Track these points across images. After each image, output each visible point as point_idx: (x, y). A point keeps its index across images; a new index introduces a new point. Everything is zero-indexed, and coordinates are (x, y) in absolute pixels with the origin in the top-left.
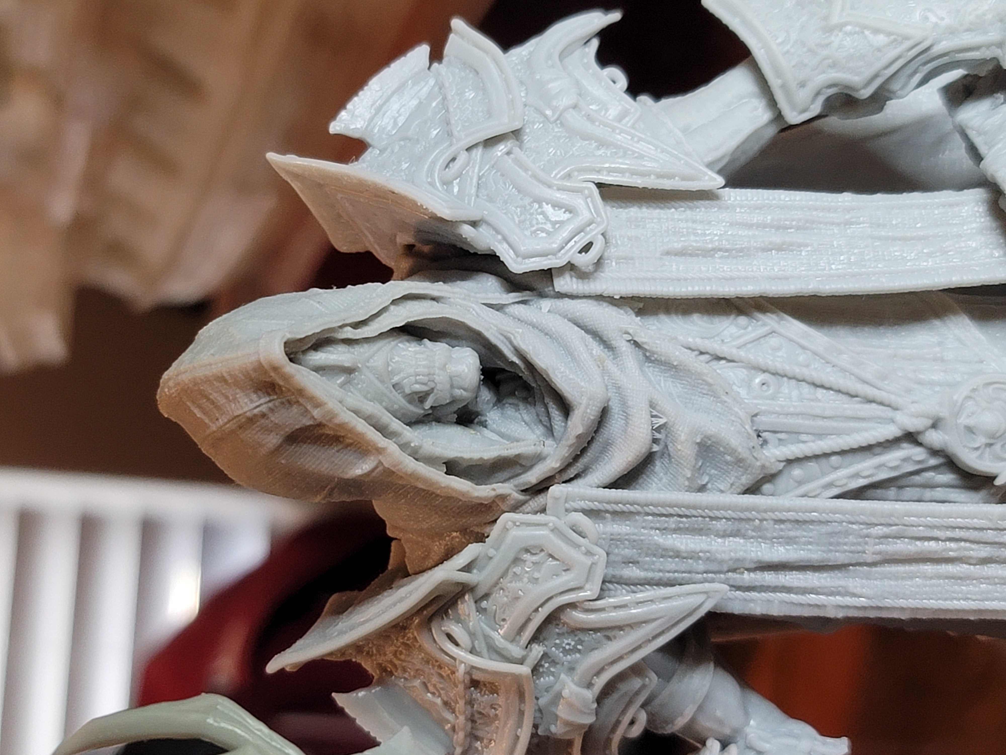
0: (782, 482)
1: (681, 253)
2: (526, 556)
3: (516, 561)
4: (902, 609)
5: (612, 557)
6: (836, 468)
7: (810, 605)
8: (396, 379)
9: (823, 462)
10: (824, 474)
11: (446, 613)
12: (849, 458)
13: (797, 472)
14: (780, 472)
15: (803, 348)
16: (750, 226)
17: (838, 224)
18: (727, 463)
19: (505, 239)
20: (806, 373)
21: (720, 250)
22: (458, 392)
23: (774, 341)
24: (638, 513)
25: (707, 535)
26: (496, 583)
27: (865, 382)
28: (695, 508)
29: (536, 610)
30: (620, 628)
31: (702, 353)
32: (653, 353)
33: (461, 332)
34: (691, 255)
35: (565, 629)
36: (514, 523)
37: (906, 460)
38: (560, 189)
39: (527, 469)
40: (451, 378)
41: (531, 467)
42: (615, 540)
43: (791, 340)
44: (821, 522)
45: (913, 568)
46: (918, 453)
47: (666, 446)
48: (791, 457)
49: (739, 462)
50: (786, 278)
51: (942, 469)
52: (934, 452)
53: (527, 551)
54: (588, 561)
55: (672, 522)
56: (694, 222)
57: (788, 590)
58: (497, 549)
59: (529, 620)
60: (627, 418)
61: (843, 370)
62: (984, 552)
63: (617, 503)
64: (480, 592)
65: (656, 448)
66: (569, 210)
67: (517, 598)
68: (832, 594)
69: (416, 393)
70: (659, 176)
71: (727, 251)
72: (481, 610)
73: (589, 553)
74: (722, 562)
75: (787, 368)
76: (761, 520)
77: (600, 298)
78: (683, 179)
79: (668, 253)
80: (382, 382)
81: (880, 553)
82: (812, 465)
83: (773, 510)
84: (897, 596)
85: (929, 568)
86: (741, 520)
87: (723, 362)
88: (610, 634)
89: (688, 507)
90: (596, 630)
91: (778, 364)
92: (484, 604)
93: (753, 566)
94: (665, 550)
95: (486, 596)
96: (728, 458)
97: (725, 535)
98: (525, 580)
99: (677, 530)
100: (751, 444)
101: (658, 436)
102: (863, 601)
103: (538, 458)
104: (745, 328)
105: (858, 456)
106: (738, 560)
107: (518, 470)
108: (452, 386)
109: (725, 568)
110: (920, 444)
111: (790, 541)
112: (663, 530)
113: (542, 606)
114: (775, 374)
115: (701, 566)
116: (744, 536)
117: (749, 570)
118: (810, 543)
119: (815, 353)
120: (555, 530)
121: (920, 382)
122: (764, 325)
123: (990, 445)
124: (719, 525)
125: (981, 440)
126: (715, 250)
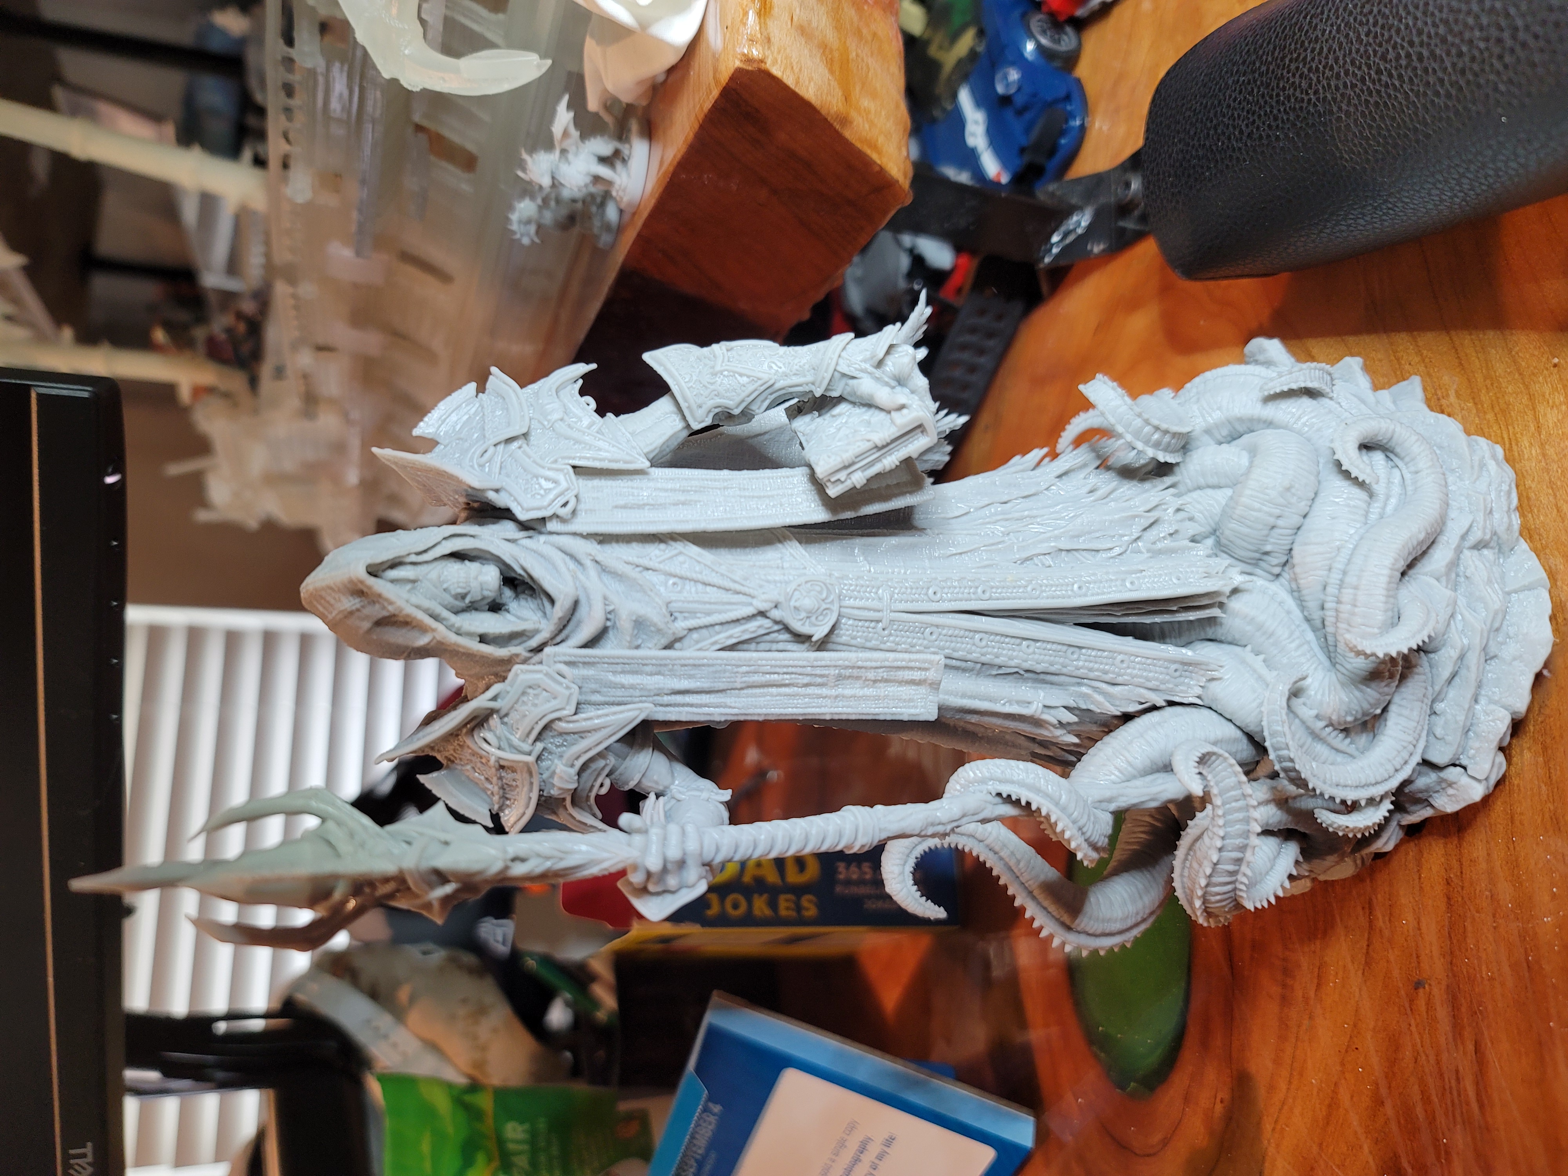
0: (686, 642)
1: (624, 507)
2: (530, 691)
3: (524, 693)
4: (759, 715)
5: (584, 690)
6: (718, 633)
7: (704, 714)
9: (711, 629)
10: (711, 637)
11: (482, 725)
12: (726, 626)
13: (695, 635)
14: (685, 636)
15: (699, 562)
16: (666, 490)
17: (720, 489)
18: (652, 632)
19: (515, 500)
20: (699, 577)
21: (648, 504)
22: (486, 593)
23: (681, 558)
24: (598, 663)
25: (641, 674)
26: (512, 707)
27: (735, 582)
28: (633, 658)
29: (537, 723)
30: (589, 732)
31: (637, 566)
32: (606, 567)
33: (488, 556)
34: (630, 508)
35: (556, 733)
36: (522, 671)
37: (760, 627)
38: (549, 469)
39: (530, 638)
40: (481, 584)
41: (533, 637)
42: (585, 679)
43: (691, 558)
44: (709, 665)
45: (766, 690)
46: (767, 623)
47: (615, 623)
48: (691, 627)
49: (659, 631)
50: (687, 521)
51: (783, 631)
52: (776, 622)
53: (530, 687)
54: (567, 692)
55: (619, 668)
56: (632, 488)
57: (692, 705)
58: (512, 686)
59: (533, 728)
60: (590, 606)
61: (722, 575)
62: (806, 680)
63: (585, 657)
64: (503, 713)
65: (609, 624)
66: (555, 482)
67: (525, 716)
68: (717, 707)
69: (459, 594)
70: (610, 461)
71: (652, 505)
72: (503, 724)
73: (568, 688)
74: (650, 690)
75: (689, 574)
76: (673, 665)
77: (575, 534)
78: (626, 462)
79: (616, 507)
81: (745, 682)
82: (704, 631)
83: (680, 659)
84: (756, 707)
85: (774, 690)
86: (661, 665)
87: (650, 572)
88: (583, 735)
89: (628, 658)
90: (574, 733)
91: (683, 573)
92: (505, 720)
93: (669, 692)
94: (616, 684)
95: (506, 715)
96: (653, 629)
97: (651, 674)
98: (530, 705)
99: (623, 672)
100: (666, 620)
101: (609, 616)
102: (736, 711)
103: (537, 631)
104: (664, 551)
105: (732, 625)
106: (659, 689)
107: (524, 638)
108: (482, 589)
109: (652, 694)
110: (767, 618)
111: (691, 677)
112: (615, 673)
113: (540, 719)
114: (681, 578)
115: (638, 693)
116: (663, 675)
117: (667, 694)
118: (703, 678)
119: (705, 565)
120: (547, 674)
121: (768, 581)
122: (676, 548)
123: (808, 617)
124: (648, 669)
125: (803, 615)
126: (644, 505)
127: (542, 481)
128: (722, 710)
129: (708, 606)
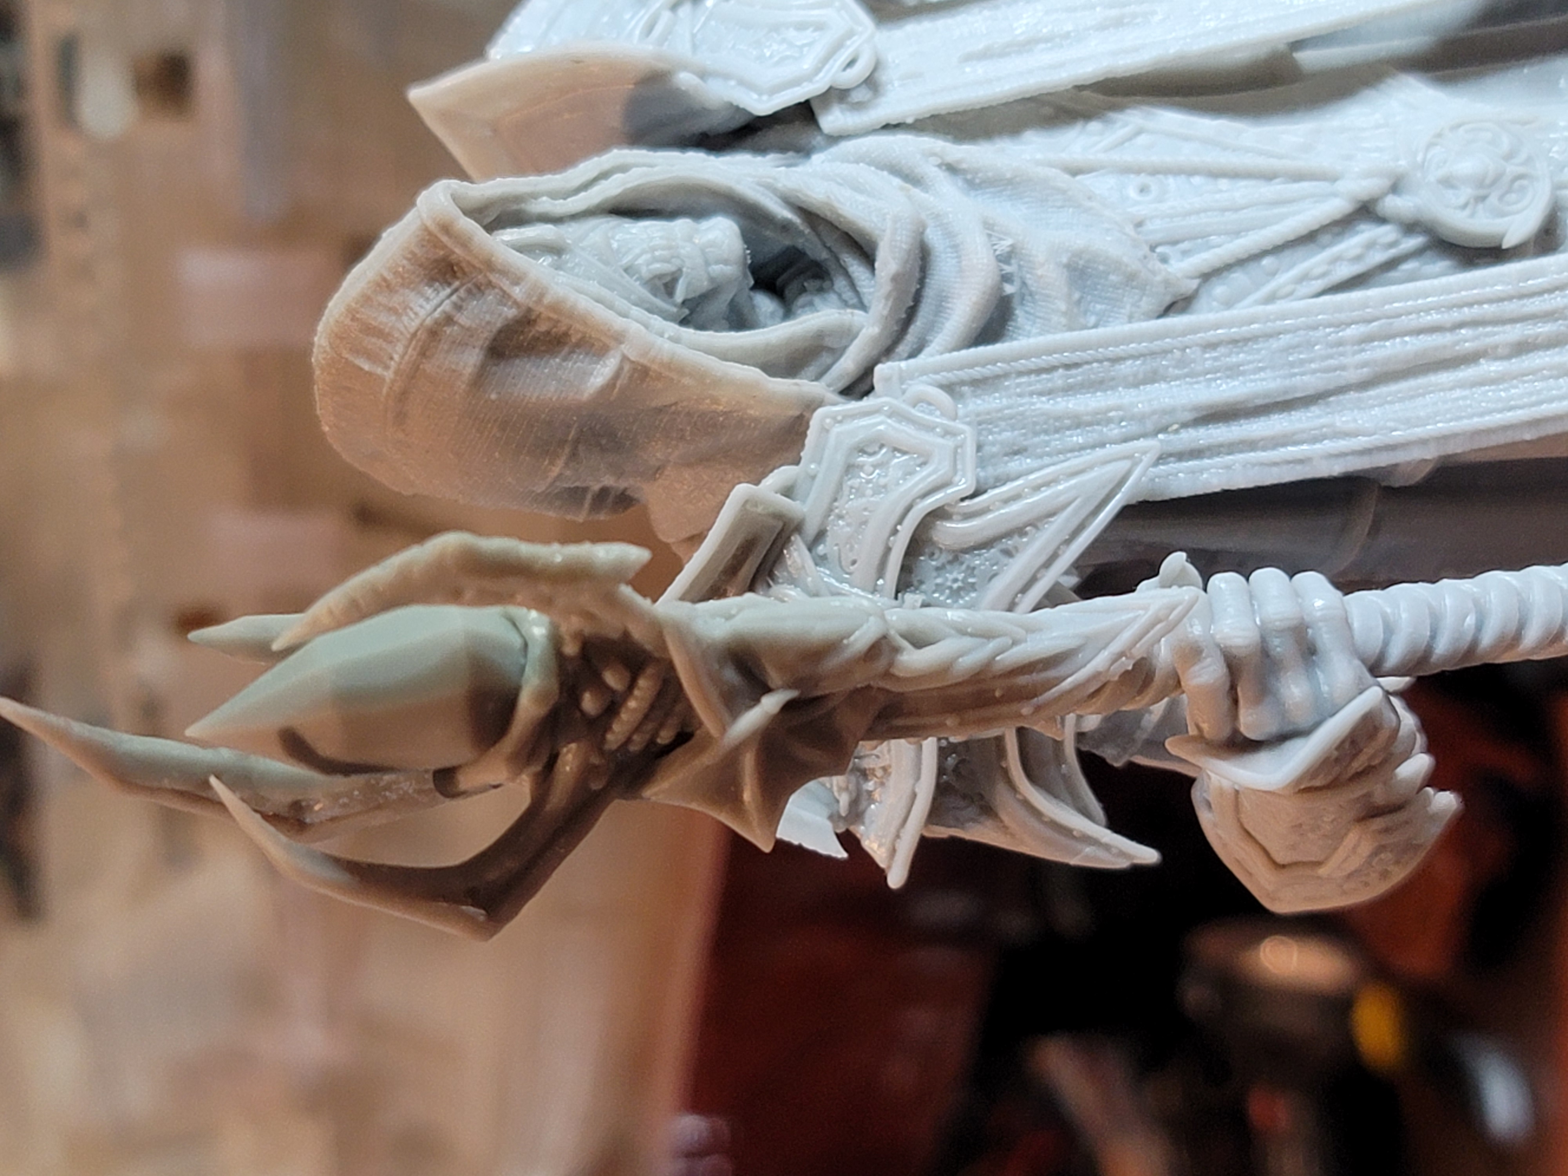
1: (986, 55)
2: (863, 459)
3: (850, 469)
4: (1423, 442)
5: (988, 450)
7: (1289, 462)
8: (625, 261)
9: (1252, 267)
10: (1258, 286)
11: (771, 575)
12: (1287, 256)
15: (1187, 138)
16: (1073, 9)
18: (1115, 287)
22: (717, 269)
23: (1142, 139)
24: (1006, 376)
25: (1113, 388)
26: (830, 510)
27: (1282, 157)
28: (1083, 347)
29: (895, 532)
30: (1020, 531)
32: (976, 172)
35: (944, 558)
36: (834, 418)
37: (1371, 245)
40: (703, 251)
42: (983, 423)
43: (1166, 134)
44: (1268, 336)
45: (1422, 381)
46: (1386, 233)
47: (1024, 284)
48: (1206, 269)
49: (1131, 279)
52: (1406, 228)
53: (862, 451)
54: (950, 442)
55: (1058, 378)
56: (995, 19)
57: (1251, 445)
58: (819, 463)
59: (888, 550)
61: (1249, 150)
63: (972, 366)
64: (811, 529)
65: (1009, 289)
66: (820, 27)
67: (865, 523)
68: (1315, 440)
69: (660, 277)
72: (820, 561)
73: (948, 433)
74: (1141, 418)
75: (1171, 163)
76: (1183, 350)
79: (967, 58)
80: (607, 263)
81: (1364, 364)
82: (1238, 277)
83: (1194, 331)
84: (1408, 423)
85: (1444, 377)
86: (1153, 354)
87: (1079, 177)
88: (1009, 543)
89: (1073, 349)
90: (987, 544)
92: (821, 549)
93: (1188, 416)
94: (1058, 418)
95: (820, 536)
96: (1113, 278)
97: (1136, 384)
98: (869, 492)
99: (1068, 390)
101: (1008, 269)
102: (1362, 442)
104: (1100, 134)
105: (1300, 251)
106: (1164, 412)
108: (707, 263)
109: (1149, 426)
110: (1382, 220)
111: (1233, 371)
112: (1050, 393)
113: (900, 522)
115: (1114, 432)
116: (1165, 379)
117: (1185, 425)
118: (1262, 369)
120: (894, 414)
121: (1362, 149)
123: (1483, 198)
124: (1126, 368)
127: (792, 33)
128: (1329, 446)
129: (1230, 216)
